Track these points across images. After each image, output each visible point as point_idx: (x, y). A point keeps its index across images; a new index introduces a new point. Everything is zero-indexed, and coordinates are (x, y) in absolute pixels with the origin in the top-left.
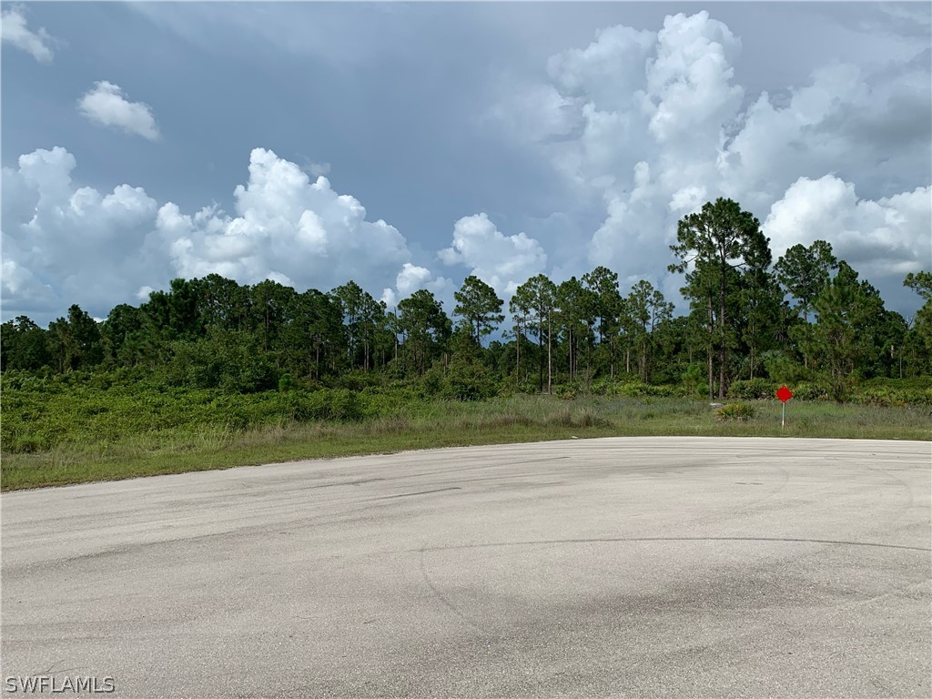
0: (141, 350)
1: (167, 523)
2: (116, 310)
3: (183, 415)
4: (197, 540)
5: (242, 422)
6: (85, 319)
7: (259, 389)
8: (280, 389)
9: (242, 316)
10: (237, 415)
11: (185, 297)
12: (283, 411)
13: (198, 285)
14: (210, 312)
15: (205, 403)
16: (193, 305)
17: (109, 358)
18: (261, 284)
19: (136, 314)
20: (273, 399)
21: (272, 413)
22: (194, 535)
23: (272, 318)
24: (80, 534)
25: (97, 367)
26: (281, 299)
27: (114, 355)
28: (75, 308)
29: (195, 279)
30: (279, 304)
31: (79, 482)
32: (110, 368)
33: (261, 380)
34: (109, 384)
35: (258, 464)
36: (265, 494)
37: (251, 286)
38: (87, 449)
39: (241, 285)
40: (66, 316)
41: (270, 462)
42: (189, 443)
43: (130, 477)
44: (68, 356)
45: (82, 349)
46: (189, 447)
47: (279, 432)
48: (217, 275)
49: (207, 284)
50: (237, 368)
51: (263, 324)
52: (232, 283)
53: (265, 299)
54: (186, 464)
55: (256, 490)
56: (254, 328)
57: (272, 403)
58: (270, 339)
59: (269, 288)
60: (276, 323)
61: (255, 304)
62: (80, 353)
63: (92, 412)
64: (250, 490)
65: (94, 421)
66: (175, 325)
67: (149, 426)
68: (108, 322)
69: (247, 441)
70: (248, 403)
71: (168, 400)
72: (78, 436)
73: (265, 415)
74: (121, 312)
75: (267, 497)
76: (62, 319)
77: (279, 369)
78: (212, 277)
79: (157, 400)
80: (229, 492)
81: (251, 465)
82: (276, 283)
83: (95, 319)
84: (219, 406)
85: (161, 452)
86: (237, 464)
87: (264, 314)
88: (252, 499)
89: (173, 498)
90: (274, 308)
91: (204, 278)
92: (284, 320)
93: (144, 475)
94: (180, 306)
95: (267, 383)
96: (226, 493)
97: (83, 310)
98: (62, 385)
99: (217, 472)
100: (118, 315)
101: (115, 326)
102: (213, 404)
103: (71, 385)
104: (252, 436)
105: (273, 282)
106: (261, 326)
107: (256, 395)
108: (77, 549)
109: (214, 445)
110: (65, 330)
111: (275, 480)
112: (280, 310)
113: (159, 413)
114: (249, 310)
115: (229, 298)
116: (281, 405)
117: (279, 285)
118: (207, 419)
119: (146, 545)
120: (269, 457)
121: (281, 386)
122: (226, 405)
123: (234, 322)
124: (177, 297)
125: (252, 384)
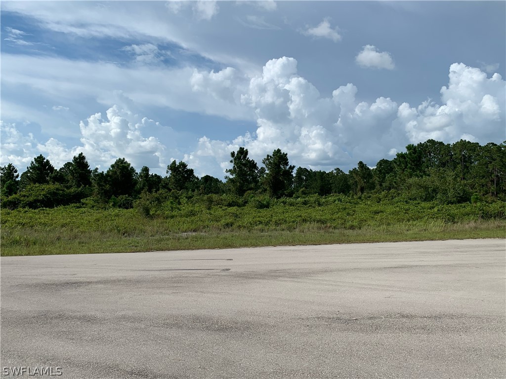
0: (395, 182)
1: (421, 259)
2: (380, 162)
3: (421, 215)
4: (436, 266)
5: (452, 219)
6: (365, 168)
7: (459, 202)
8: (472, 202)
9: (448, 161)
10: (448, 215)
11: (414, 153)
12: (474, 213)
13: (422, 146)
14: (430, 160)
15: (430, 209)
16: (420, 157)
17: (378, 187)
18: (458, 142)
19: (391, 164)
20: (468, 207)
21: (468, 214)
22: (434, 264)
23: (465, 161)
24: (386, 260)
25: (372, 191)
26: (470, 150)
27: (381, 185)
28: (361, 163)
29: (420, 143)
30: (469, 153)
31: (378, 242)
32: (379, 192)
33: (460, 197)
34: (380, 199)
35: (462, 239)
36: (466, 252)
37: (452, 144)
38: (377, 229)
39: (446, 144)
40: (357, 167)
41: (469, 238)
42: (425, 228)
43: (400, 241)
44: (359, 187)
45: (365, 182)
46: (425, 230)
47: (472, 224)
48: (432, 140)
49: (427, 145)
50: (446, 190)
51: (460, 165)
52: (441, 143)
53: (461, 151)
54: (425, 237)
55: (462, 250)
56: (455, 168)
57: (468, 209)
58: (464, 174)
59: (463, 144)
60: (468, 164)
61: (455, 154)
62: (363, 185)
63: (377, 213)
64: (458, 250)
65: (378, 217)
66: (410, 168)
67: (403, 220)
68: (376, 169)
69: (454, 228)
70: (454, 209)
71: (412, 207)
72: (372, 223)
73: (464, 216)
74: (383, 163)
75: (468, 253)
76: (355, 168)
77: (471, 191)
78: (429, 141)
79: (407, 207)
80: (448, 250)
81: (458, 239)
82: (467, 141)
83: (370, 168)
84: (438, 210)
85: (411, 232)
86: (450, 238)
87: (461, 159)
88: (460, 253)
89: (422, 250)
90: (467, 156)
91: (425, 142)
92: (473, 162)
93: (406, 240)
94: (413, 158)
95: (464, 199)
96: (447, 250)
97: (364, 163)
98: (359, 200)
99: (441, 241)
100: (381, 165)
101: (380, 171)
102: (436, 209)
103: (362, 200)
104: (458, 226)
105: (465, 140)
106: (459, 166)
107: (458, 205)
108: (386, 265)
109: (438, 229)
110: (357, 174)
111: (472, 246)
112: (470, 157)
113: (408, 214)
114: (451, 158)
115: (440, 152)
116: (473, 210)
117: (469, 142)
118: (434, 217)
119: (414, 266)
120: (468, 236)
121: (472, 200)
122: (442, 210)
123: (444, 165)
124: (410, 154)
125: (455, 199)
